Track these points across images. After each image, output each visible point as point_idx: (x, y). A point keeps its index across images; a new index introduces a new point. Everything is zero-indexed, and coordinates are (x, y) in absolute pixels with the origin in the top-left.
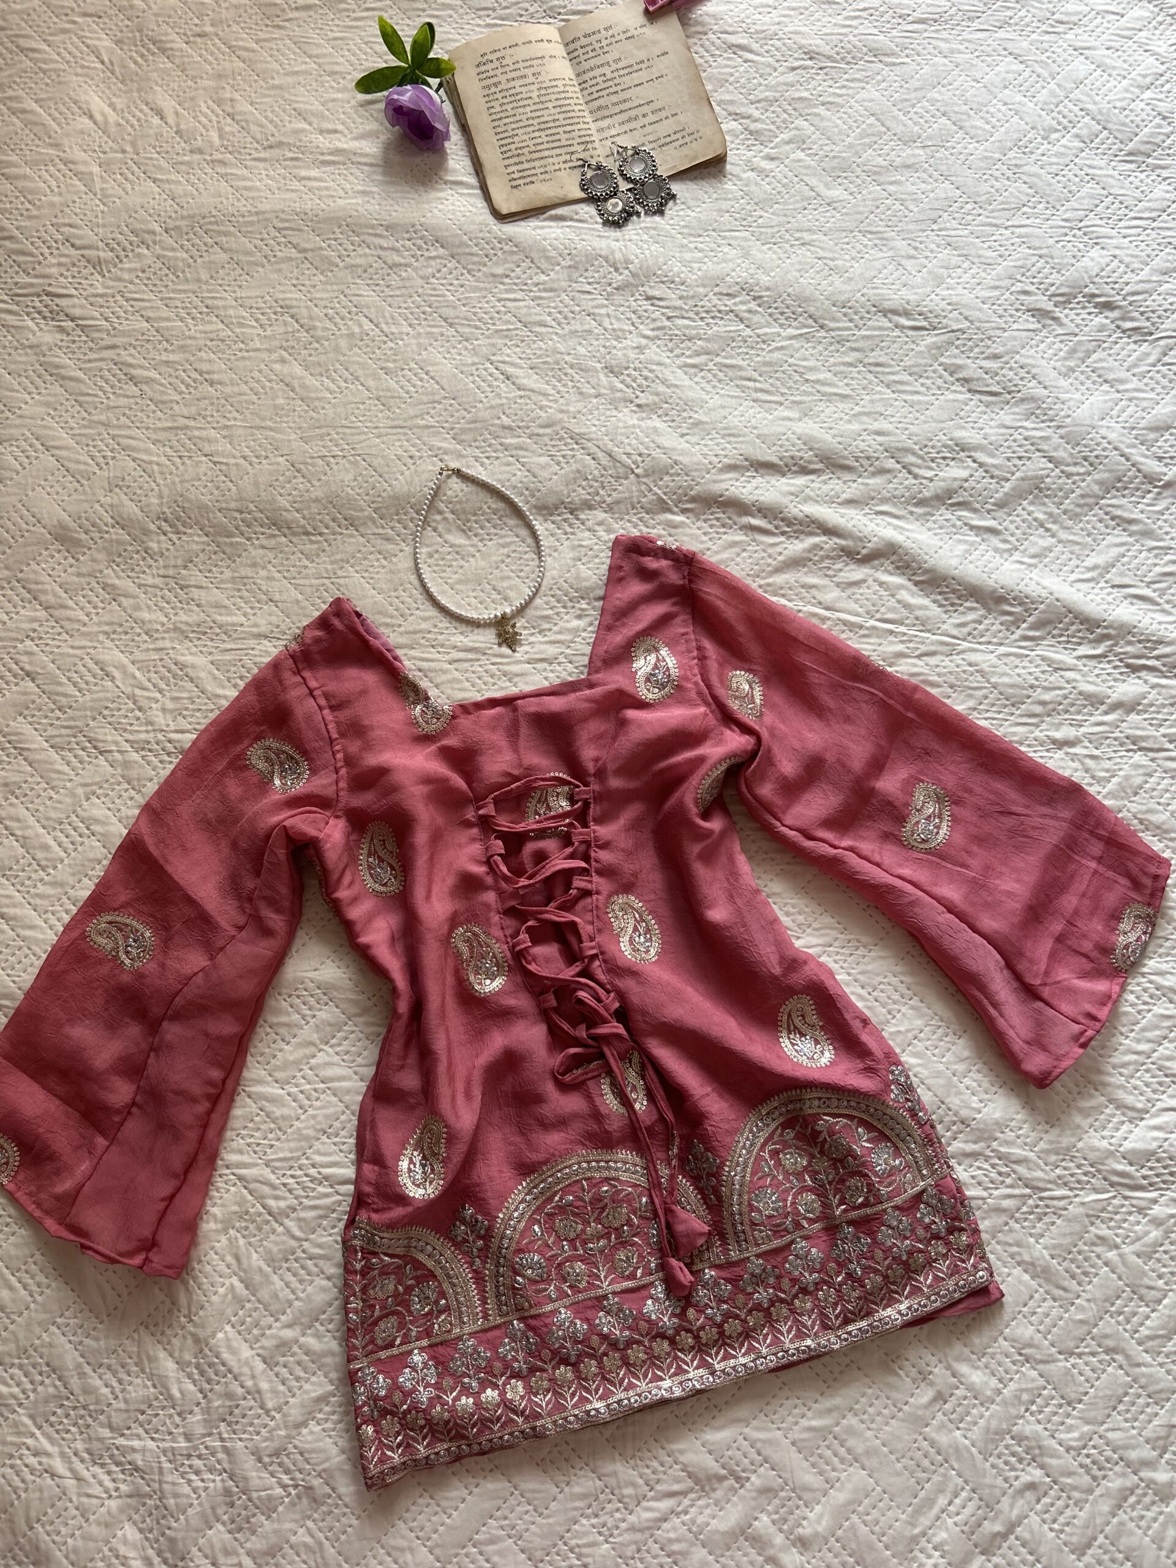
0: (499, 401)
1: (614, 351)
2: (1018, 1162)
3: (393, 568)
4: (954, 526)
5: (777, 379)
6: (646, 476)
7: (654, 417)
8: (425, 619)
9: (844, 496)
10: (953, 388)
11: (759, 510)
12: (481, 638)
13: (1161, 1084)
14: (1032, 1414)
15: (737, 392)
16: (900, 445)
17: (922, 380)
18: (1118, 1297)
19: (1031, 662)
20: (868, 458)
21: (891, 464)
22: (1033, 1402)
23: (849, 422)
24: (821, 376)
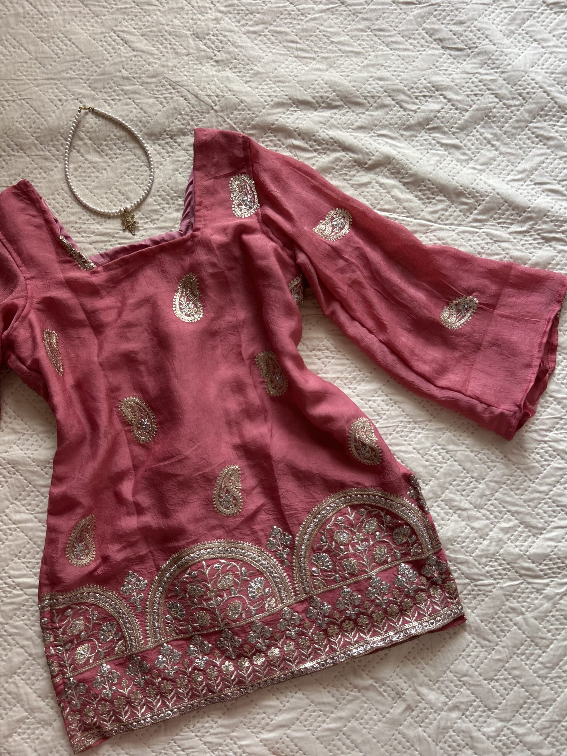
0: (119, 59)
1: (199, 22)
2: (461, 563)
3: (50, 178)
4: (430, 144)
5: (312, 41)
6: (222, 111)
7: (227, 69)
8: (73, 214)
9: (357, 124)
10: (432, 46)
11: (299, 135)
12: (111, 226)
13: (554, 511)
14: (466, 717)
15: (284, 51)
16: (395, 87)
17: (410, 41)
18: (522, 644)
19: (479, 237)
20: (373, 97)
21: (388, 101)
22: (467, 710)
23: (361, 71)
24: (342, 39)
